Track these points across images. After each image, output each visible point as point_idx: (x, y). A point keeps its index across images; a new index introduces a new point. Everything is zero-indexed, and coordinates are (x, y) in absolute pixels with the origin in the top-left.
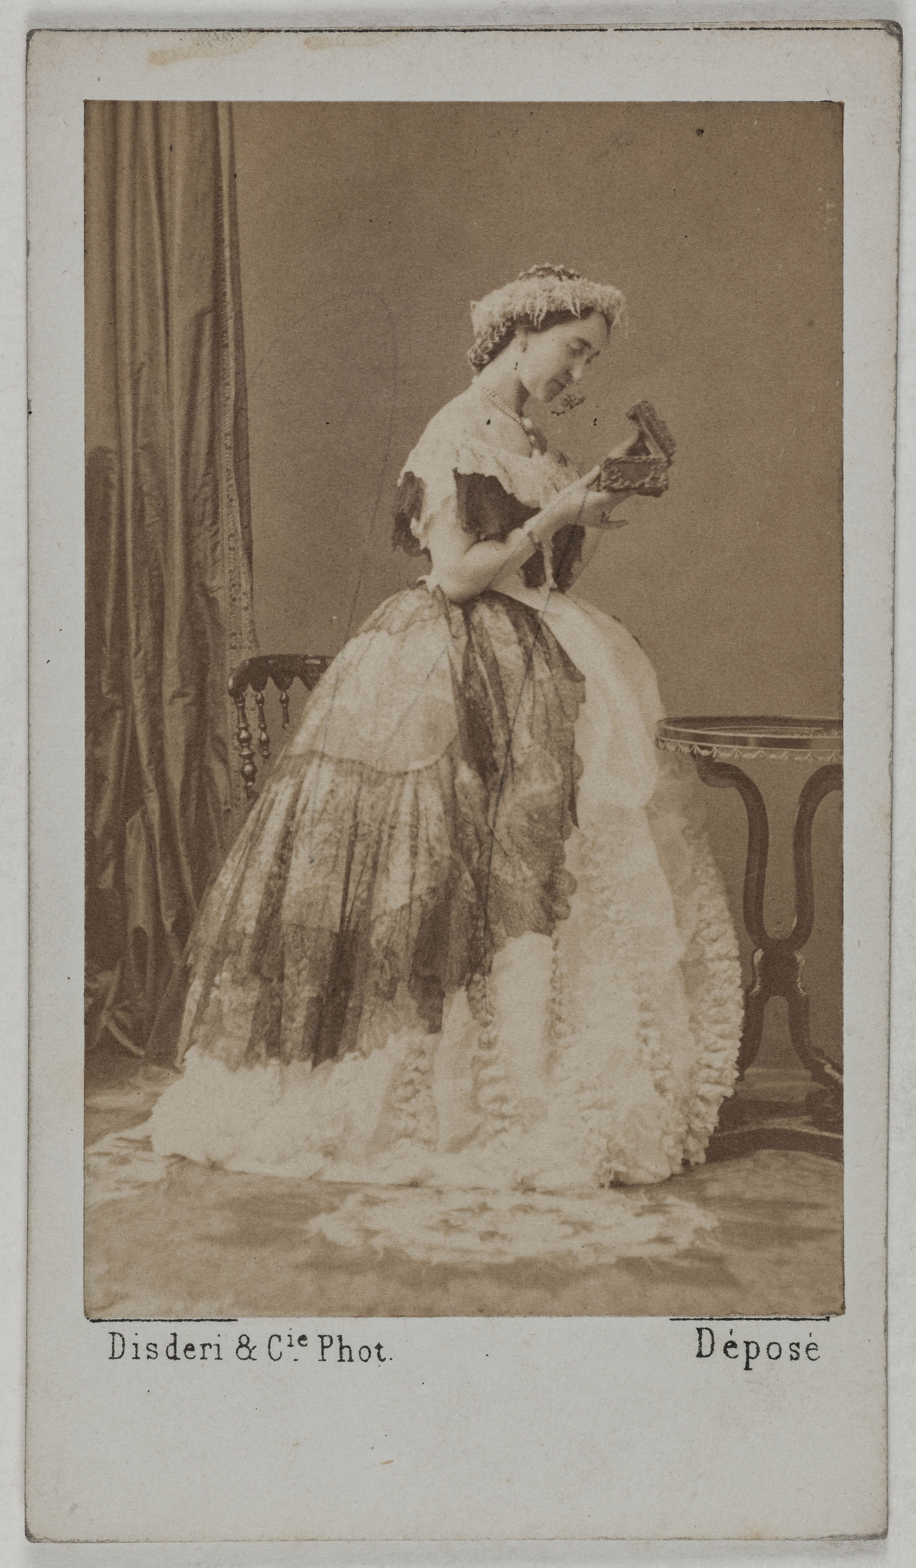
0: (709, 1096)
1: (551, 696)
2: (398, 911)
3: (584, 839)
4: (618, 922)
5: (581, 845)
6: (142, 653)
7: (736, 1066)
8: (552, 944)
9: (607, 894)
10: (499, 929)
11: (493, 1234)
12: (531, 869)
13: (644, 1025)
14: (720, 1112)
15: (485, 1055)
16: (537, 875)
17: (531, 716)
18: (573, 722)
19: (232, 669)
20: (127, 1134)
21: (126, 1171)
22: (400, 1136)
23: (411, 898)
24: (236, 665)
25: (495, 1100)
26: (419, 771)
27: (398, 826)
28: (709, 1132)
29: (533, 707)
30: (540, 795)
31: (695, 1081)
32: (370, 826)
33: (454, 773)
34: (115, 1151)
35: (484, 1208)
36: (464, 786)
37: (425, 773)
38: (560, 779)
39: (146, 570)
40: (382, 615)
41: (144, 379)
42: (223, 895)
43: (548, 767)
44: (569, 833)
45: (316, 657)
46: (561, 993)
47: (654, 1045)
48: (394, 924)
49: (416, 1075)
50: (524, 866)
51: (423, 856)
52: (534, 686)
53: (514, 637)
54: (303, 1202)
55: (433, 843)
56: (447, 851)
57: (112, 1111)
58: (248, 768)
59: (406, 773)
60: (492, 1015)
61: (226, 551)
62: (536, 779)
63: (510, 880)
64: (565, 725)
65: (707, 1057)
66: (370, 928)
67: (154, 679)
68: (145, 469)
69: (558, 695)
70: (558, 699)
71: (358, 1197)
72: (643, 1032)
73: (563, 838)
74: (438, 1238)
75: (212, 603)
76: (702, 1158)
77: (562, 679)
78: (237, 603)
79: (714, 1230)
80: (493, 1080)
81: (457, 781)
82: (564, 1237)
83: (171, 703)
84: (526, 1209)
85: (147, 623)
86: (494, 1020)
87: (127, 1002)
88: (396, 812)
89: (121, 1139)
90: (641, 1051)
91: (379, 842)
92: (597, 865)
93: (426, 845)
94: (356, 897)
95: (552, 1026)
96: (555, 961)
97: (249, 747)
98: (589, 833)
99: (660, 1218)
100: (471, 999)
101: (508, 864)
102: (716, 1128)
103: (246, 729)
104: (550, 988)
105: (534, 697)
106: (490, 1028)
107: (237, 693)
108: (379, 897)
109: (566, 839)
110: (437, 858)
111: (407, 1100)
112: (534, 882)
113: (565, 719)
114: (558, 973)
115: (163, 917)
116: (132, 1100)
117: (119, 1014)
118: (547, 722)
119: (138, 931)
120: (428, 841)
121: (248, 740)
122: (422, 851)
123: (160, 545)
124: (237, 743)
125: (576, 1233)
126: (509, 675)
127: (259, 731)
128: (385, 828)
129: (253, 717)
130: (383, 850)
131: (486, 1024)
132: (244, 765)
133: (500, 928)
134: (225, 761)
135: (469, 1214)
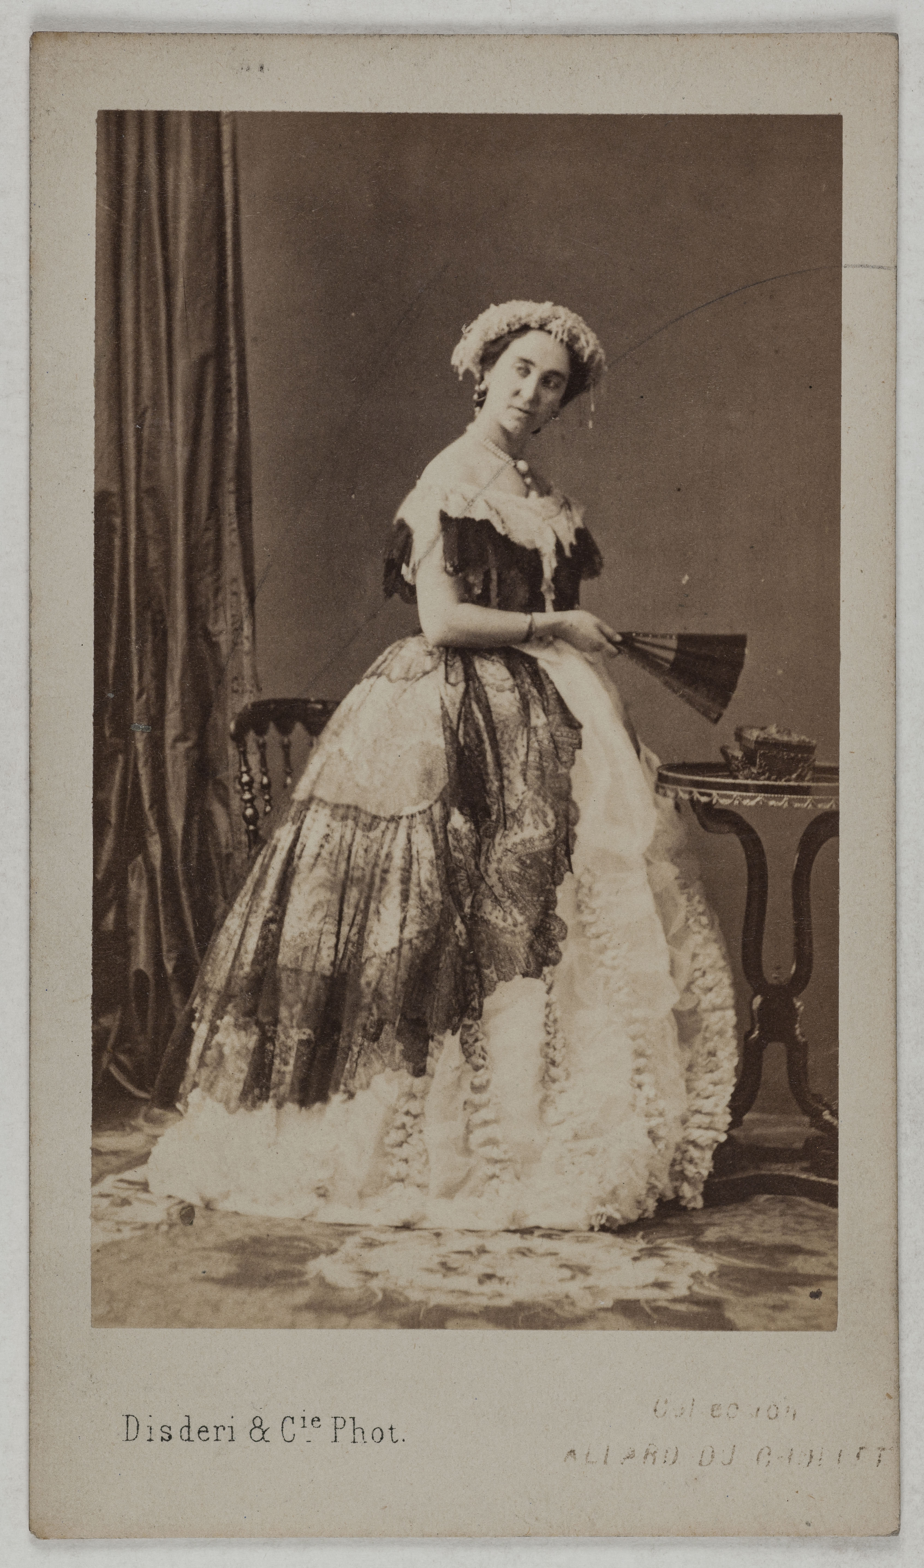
0: (700, 1141)
1: (546, 742)
2: (387, 954)
3: (580, 886)
4: (614, 968)
5: (577, 891)
6: (144, 697)
7: (728, 1110)
8: (545, 988)
9: (604, 939)
10: (490, 973)
11: (490, 1277)
12: (522, 914)
13: (638, 1071)
14: (714, 1157)
15: (477, 1098)
16: (528, 919)
17: (525, 763)
18: (569, 768)
19: (234, 713)
20: (129, 1175)
21: (126, 1213)
22: (393, 1180)
23: (401, 941)
24: (238, 710)
25: (485, 1144)
26: (412, 816)
27: (391, 870)
28: (703, 1177)
29: (527, 754)
30: (531, 840)
31: (688, 1127)
32: (363, 869)
33: (447, 818)
34: (114, 1191)
35: (482, 1251)
36: (456, 830)
37: (419, 818)
38: (553, 826)
39: (149, 614)
40: (384, 662)
41: (147, 422)
42: (230, 940)
43: (540, 814)
44: (562, 879)
45: (317, 702)
46: (555, 1037)
47: (649, 1091)
48: (384, 967)
49: (408, 1120)
50: (515, 912)
51: (413, 901)
52: (529, 733)
53: (510, 683)
54: (302, 1244)
55: (426, 887)
56: (438, 896)
57: (115, 1153)
58: (249, 812)
59: (400, 818)
60: (484, 1058)
61: (229, 596)
62: (529, 825)
63: (501, 924)
64: (560, 772)
65: (699, 1103)
66: (360, 970)
67: (157, 722)
68: (149, 514)
69: (554, 742)
70: (552, 745)
71: (357, 1239)
72: (638, 1078)
73: (556, 884)
74: (437, 1280)
75: (214, 646)
76: (699, 1203)
77: (559, 726)
78: (239, 647)
79: (712, 1274)
80: (486, 1123)
81: (449, 826)
82: (562, 1280)
83: (173, 747)
84: (524, 1253)
85: (150, 666)
86: (486, 1063)
87: (128, 1045)
88: (389, 856)
89: (121, 1181)
90: (635, 1097)
91: (371, 885)
92: (593, 912)
93: (417, 890)
94: (348, 941)
95: (547, 1071)
96: (548, 1005)
97: (250, 790)
98: (586, 879)
99: (657, 1262)
100: (463, 1043)
101: (499, 908)
102: (710, 1172)
103: (248, 772)
104: (544, 1034)
105: (528, 743)
106: (481, 1071)
107: (239, 738)
108: (371, 940)
109: (559, 884)
110: (428, 902)
111: (400, 1145)
112: (525, 927)
113: (560, 766)
114: (551, 1017)
115: (165, 961)
116: (131, 1141)
117: (122, 1058)
118: (541, 769)
119: (139, 973)
120: (419, 885)
121: (250, 784)
122: (413, 895)
123: (163, 590)
124: (238, 787)
125: (573, 1278)
126: (503, 721)
127: (260, 775)
128: (378, 871)
129: (254, 760)
130: (374, 894)
131: (477, 1068)
132: (246, 808)
133: (492, 972)
134: (226, 805)
135: (467, 1257)
